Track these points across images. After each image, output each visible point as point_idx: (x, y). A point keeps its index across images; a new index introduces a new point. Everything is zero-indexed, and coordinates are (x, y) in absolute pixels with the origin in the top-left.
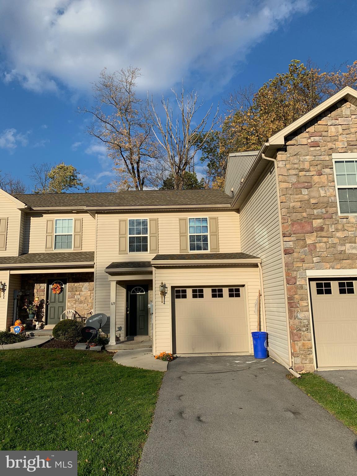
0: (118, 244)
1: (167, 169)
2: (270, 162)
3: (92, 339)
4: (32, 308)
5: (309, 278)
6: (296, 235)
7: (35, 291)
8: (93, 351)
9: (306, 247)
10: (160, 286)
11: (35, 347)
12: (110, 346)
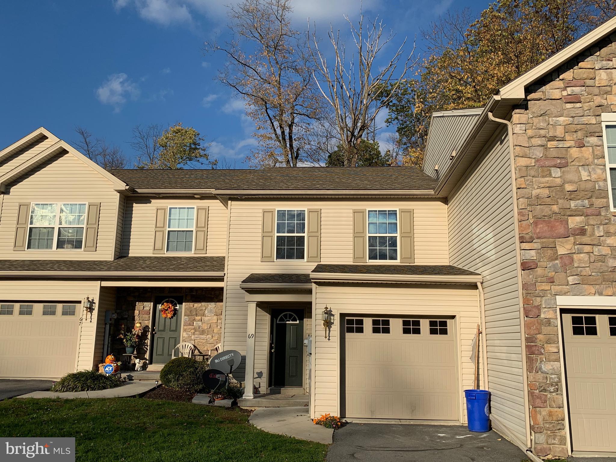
0: (260, 247)
1: (334, 136)
2: (500, 124)
3: (219, 389)
4: (131, 337)
5: (560, 308)
6: (542, 240)
7: (136, 312)
8: (219, 407)
9: (556, 259)
10: (324, 313)
11: (134, 396)
12: (246, 400)
